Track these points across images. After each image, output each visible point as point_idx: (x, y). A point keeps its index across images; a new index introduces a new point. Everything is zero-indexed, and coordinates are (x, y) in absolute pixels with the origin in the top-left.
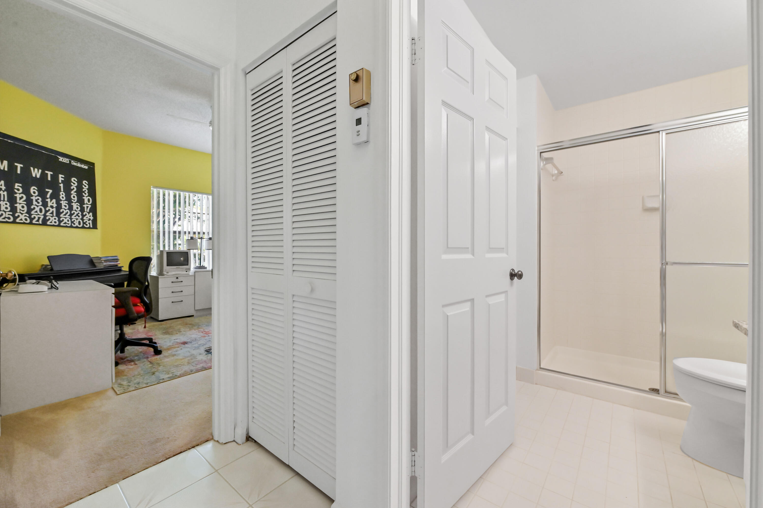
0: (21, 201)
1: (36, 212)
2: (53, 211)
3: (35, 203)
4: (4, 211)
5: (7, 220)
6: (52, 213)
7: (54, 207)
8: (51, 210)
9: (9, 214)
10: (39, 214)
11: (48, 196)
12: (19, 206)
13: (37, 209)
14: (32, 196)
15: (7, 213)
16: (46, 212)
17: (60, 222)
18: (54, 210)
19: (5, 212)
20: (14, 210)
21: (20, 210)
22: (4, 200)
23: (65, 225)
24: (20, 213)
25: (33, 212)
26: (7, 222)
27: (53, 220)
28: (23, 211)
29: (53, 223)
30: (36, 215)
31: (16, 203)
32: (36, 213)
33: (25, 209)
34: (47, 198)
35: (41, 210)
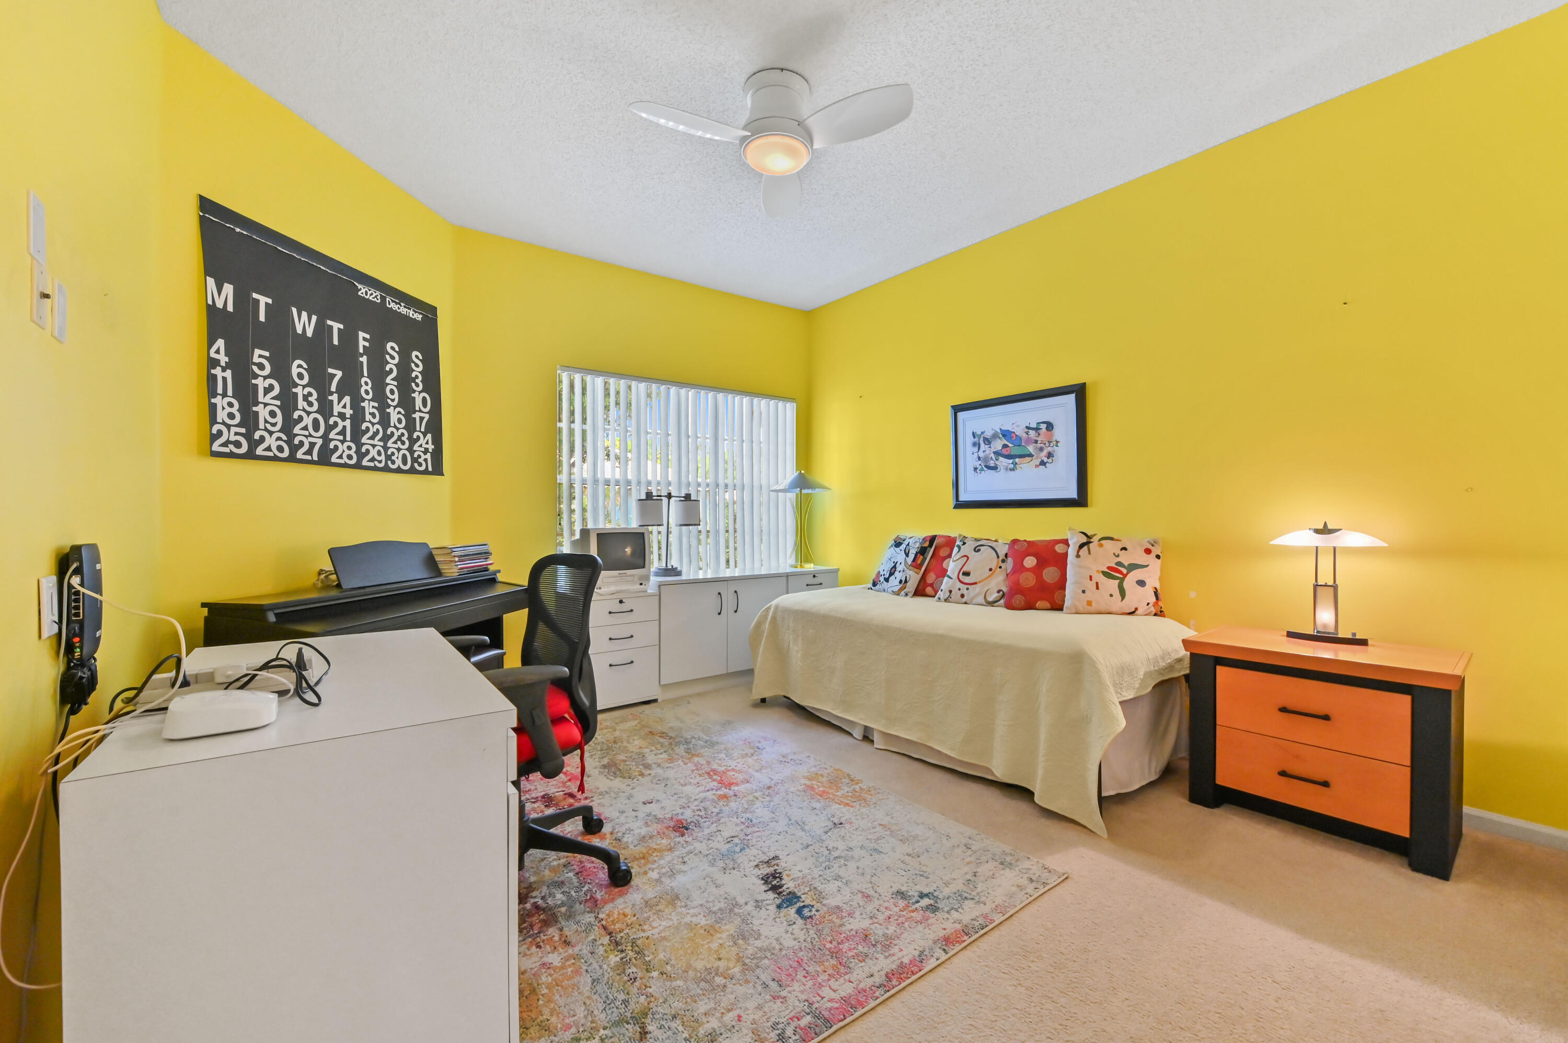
0: (267, 399)
1: (305, 428)
2: (344, 427)
3: (301, 404)
4: (224, 423)
5: (231, 447)
6: (343, 432)
7: (348, 416)
8: (341, 424)
9: (236, 434)
10: (310, 435)
11: (333, 388)
12: (263, 413)
13: (308, 421)
14: (296, 385)
15: (233, 430)
16: (329, 428)
17: (361, 455)
18: (348, 423)
19: (228, 427)
20: (249, 421)
21: (266, 421)
22: (224, 395)
23: (372, 464)
24: (266, 429)
25: (297, 430)
26: (231, 455)
27: (344, 451)
28: (274, 425)
29: (345, 460)
30: (306, 437)
31: (257, 403)
32: (306, 433)
33: (279, 419)
34: (331, 394)
35: (316, 423)
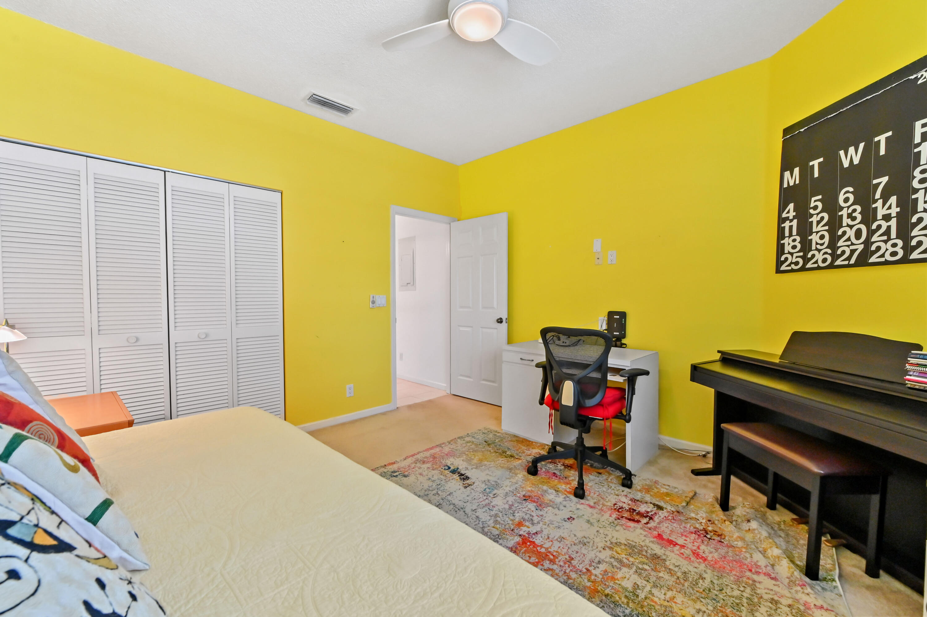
0: (819, 228)
1: (849, 239)
2: (889, 228)
3: (846, 221)
4: (789, 253)
5: (793, 266)
6: (887, 232)
7: (894, 214)
8: (884, 225)
9: (797, 257)
10: (853, 244)
11: (878, 196)
12: (815, 238)
13: (851, 233)
14: (842, 209)
15: (795, 255)
16: (870, 233)
17: (908, 249)
18: (893, 223)
19: (792, 254)
20: (806, 246)
21: (817, 244)
22: (791, 235)
24: (817, 249)
25: (840, 243)
26: (792, 271)
27: (887, 250)
28: (822, 245)
29: (888, 257)
30: (848, 246)
31: (811, 233)
32: (849, 243)
33: (827, 240)
34: (876, 201)
35: (858, 234)
